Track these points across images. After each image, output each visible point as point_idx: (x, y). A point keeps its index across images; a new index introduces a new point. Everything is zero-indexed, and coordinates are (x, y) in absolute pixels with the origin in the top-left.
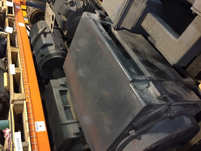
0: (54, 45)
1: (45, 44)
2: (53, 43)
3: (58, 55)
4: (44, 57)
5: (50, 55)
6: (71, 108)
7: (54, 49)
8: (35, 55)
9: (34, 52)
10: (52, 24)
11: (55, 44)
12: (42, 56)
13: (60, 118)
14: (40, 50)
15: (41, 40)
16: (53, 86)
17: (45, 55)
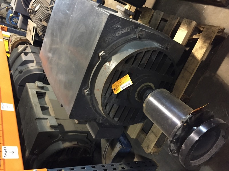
0: (35, 62)
1: (25, 61)
2: (34, 59)
3: (39, 71)
4: (22, 73)
5: (30, 71)
6: (49, 109)
7: (35, 66)
8: (13, 74)
9: (12, 71)
10: (33, 36)
11: (36, 60)
12: (21, 72)
13: (35, 113)
14: (18, 68)
15: (21, 58)
16: (28, 88)
17: (24, 71)
